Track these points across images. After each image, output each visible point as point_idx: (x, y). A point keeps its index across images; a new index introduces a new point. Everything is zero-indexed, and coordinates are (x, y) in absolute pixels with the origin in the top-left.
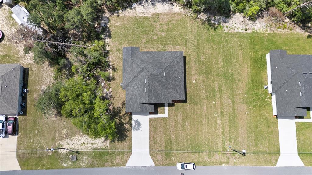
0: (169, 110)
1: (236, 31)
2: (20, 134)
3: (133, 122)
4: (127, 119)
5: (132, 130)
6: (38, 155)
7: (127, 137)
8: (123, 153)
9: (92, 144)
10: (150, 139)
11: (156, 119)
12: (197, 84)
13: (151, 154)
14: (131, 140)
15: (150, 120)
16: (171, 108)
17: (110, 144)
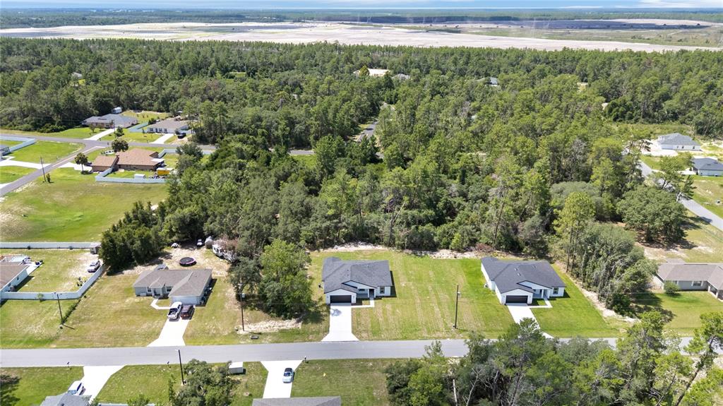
0: (375, 303)
1: (445, 258)
2: (193, 319)
3: (332, 311)
4: (325, 308)
5: (331, 316)
6: (210, 335)
7: (324, 320)
8: (318, 333)
9: (280, 326)
10: (352, 321)
11: (360, 309)
12: (406, 287)
13: (353, 332)
14: (329, 322)
15: (352, 309)
16: (377, 301)
17: (302, 326)
